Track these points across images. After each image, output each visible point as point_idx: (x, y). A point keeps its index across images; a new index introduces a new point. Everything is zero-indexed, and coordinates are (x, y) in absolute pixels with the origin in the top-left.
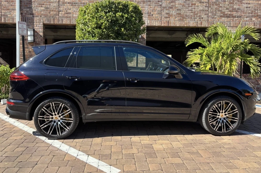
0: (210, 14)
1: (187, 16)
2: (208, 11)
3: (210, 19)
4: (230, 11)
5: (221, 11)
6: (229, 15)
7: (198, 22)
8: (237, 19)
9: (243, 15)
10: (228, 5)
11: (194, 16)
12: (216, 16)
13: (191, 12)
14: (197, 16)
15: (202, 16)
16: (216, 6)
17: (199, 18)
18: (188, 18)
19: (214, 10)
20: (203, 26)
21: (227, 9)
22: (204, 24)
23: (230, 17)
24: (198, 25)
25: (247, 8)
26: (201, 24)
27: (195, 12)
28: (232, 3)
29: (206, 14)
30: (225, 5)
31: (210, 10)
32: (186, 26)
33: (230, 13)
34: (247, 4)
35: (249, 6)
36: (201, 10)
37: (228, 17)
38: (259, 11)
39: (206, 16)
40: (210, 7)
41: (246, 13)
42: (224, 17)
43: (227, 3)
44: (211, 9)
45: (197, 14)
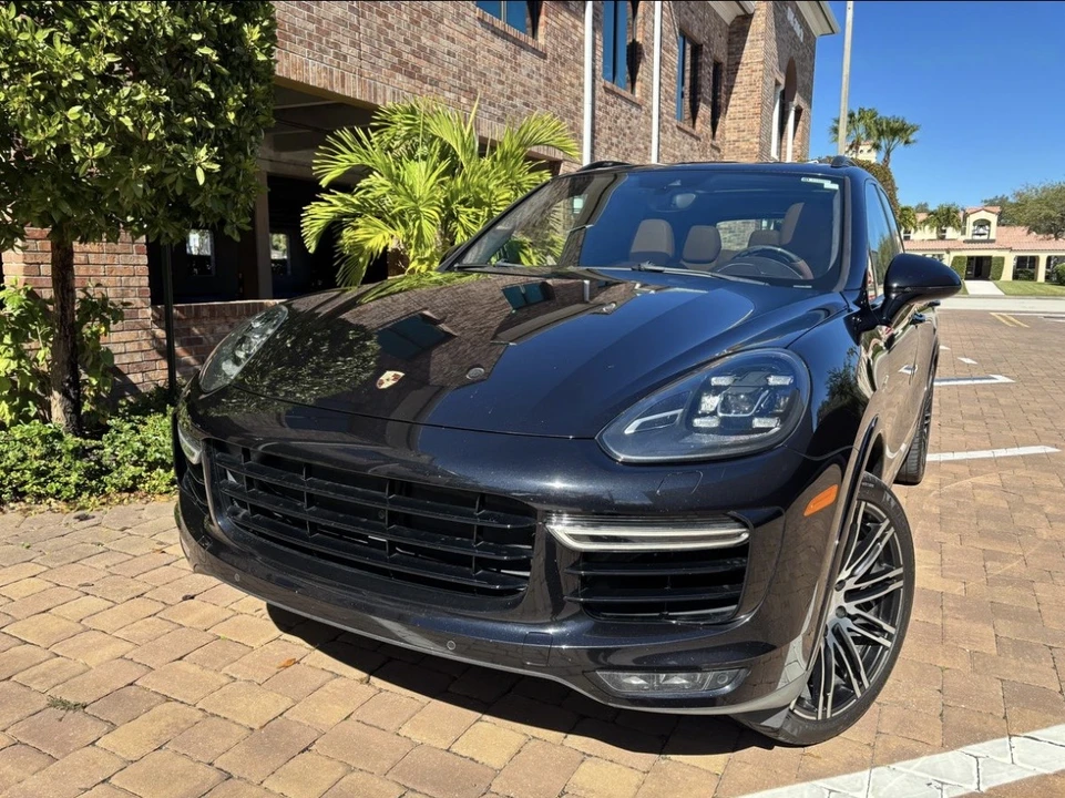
0: (365, 48)
1: (295, 32)
2: (357, 29)
3: (366, 67)
4: (413, 53)
5: (390, 43)
6: (413, 67)
7: (331, 72)
8: (430, 88)
9: (444, 77)
10: (409, 28)
11: (320, 41)
12: (380, 61)
13: (309, 17)
14: (328, 42)
15: (344, 49)
16: (380, 20)
17: (337, 55)
18: (301, 42)
19: (375, 34)
20: (347, 94)
21: (407, 42)
22: (353, 90)
23: (414, 78)
24: (332, 86)
25: (449, 53)
26: (343, 86)
27: (319, 22)
28: (416, 22)
29: (353, 44)
30: (399, 22)
31: (365, 31)
32: (294, 77)
33: (413, 60)
34: (448, 38)
35: (454, 47)
36: (338, 20)
37: (411, 76)
38: (473, 76)
39: (355, 52)
40: (363, 16)
41: (448, 74)
42: (399, 71)
43: (404, 16)
44: (367, 25)
45: (328, 34)
